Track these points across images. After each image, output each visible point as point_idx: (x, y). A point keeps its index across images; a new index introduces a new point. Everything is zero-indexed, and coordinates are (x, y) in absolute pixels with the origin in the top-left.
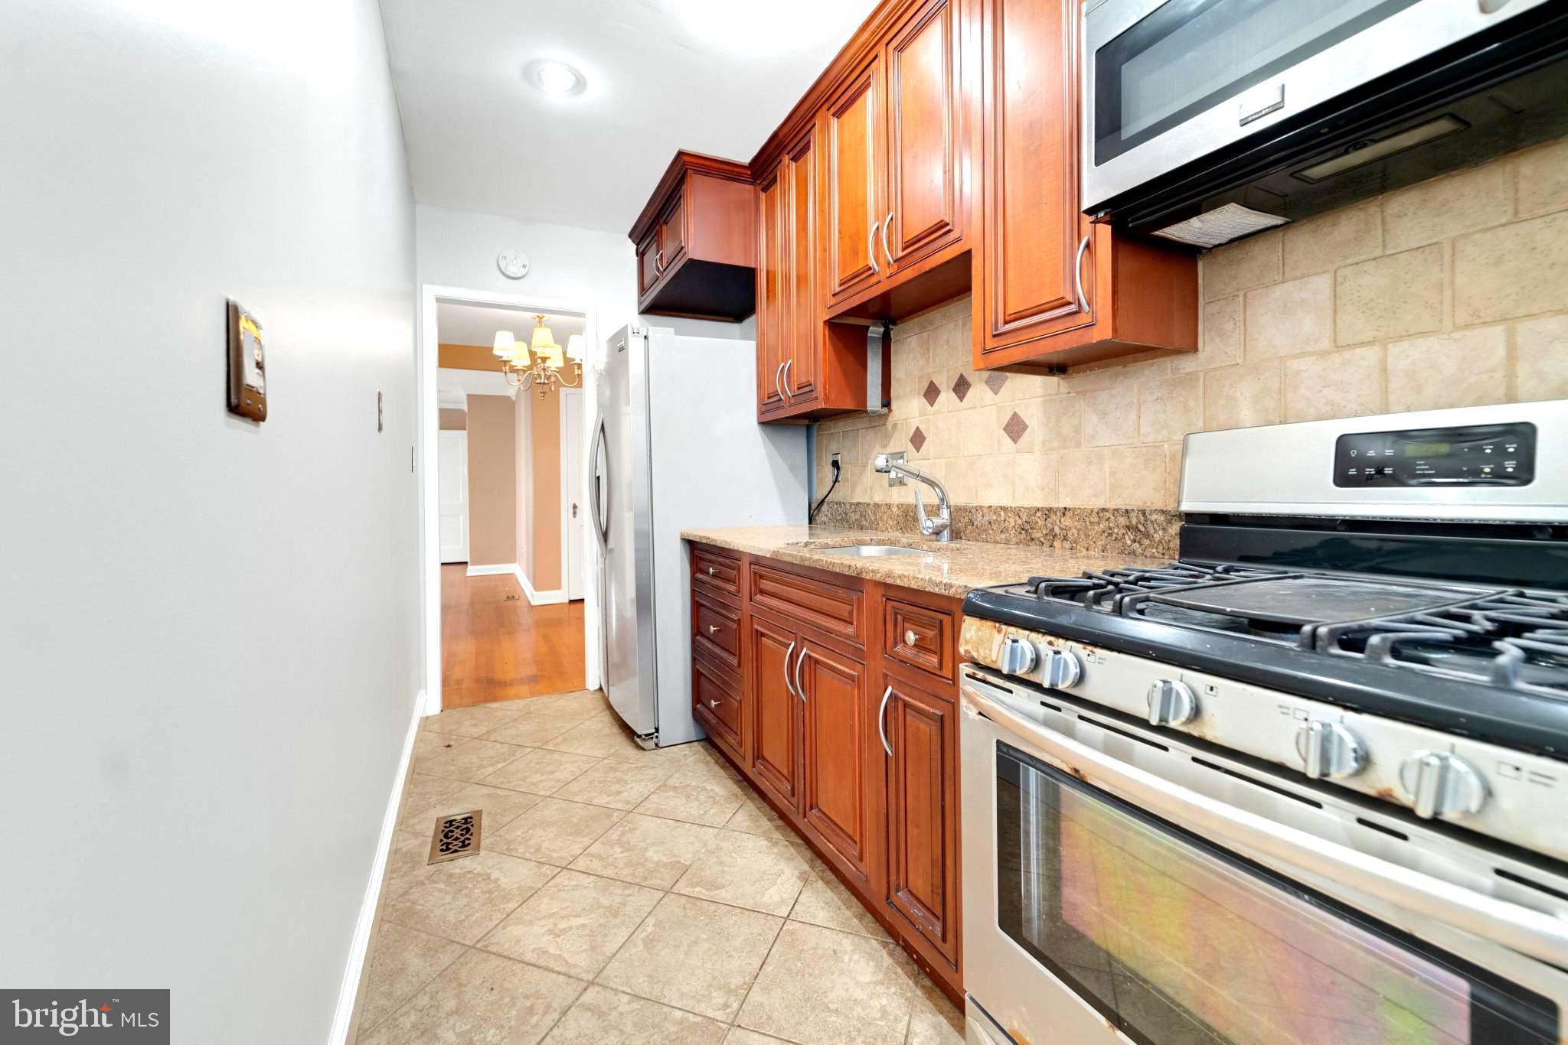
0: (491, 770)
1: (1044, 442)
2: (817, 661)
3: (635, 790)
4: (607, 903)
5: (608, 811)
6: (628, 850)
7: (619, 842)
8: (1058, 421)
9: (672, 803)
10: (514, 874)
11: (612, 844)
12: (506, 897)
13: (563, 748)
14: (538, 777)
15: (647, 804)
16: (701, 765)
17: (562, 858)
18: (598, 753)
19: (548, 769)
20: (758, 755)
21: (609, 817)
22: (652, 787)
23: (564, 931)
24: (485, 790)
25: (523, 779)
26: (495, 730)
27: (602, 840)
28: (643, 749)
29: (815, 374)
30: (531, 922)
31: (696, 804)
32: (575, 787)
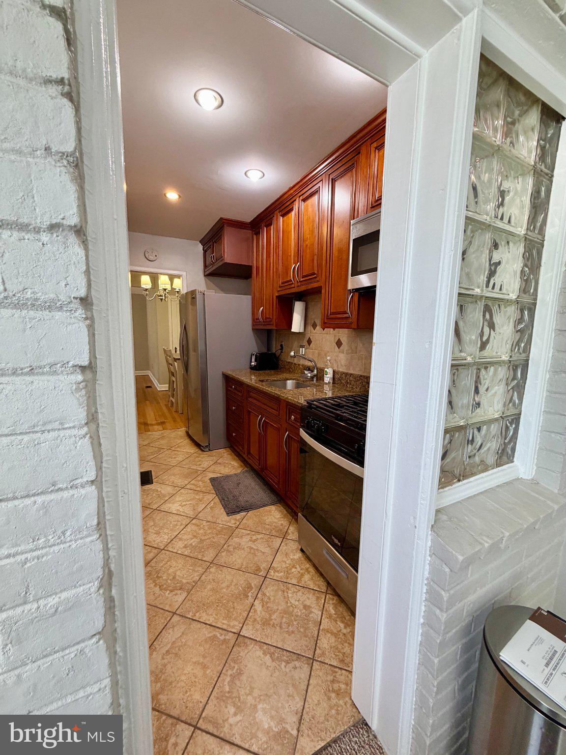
0: (152, 457)
1: (347, 350)
2: (268, 423)
3: (205, 464)
4: (198, 498)
5: (197, 471)
6: (204, 483)
7: (201, 480)
8: (351, 344)
9: (219, 468)
10: (167, 490)
11: (199, 481)
12: (164, 496)
13: (178, 449)
14: (170, 460)
15: (210, 468)
16: (229, 456)
17: (182, 485)
18: (192, 451)
19: (174, 457)
20: (249, 453)
21: (197, 472)
22: (212, 463)
23: (185, 505)
24: (152, 464)
25: (165, 460)
26: (152, 442)
27: (195, 479)
28: (204, 451)
29: (273, 314)
30: (174, 503)
31: (227, 468)
32: (184, 463)
